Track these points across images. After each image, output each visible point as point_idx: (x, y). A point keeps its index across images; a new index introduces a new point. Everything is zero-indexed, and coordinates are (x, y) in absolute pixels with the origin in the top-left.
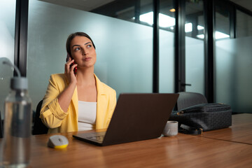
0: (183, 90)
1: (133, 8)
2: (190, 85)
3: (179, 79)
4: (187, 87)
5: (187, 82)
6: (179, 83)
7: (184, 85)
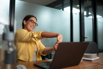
0: (84, 40)
1: (61, 5)
2: (87, 38)
3: (82, 35)
4: (85, 39)
5: (85, 37)
6: (82, 37)
7: (84, 38)
